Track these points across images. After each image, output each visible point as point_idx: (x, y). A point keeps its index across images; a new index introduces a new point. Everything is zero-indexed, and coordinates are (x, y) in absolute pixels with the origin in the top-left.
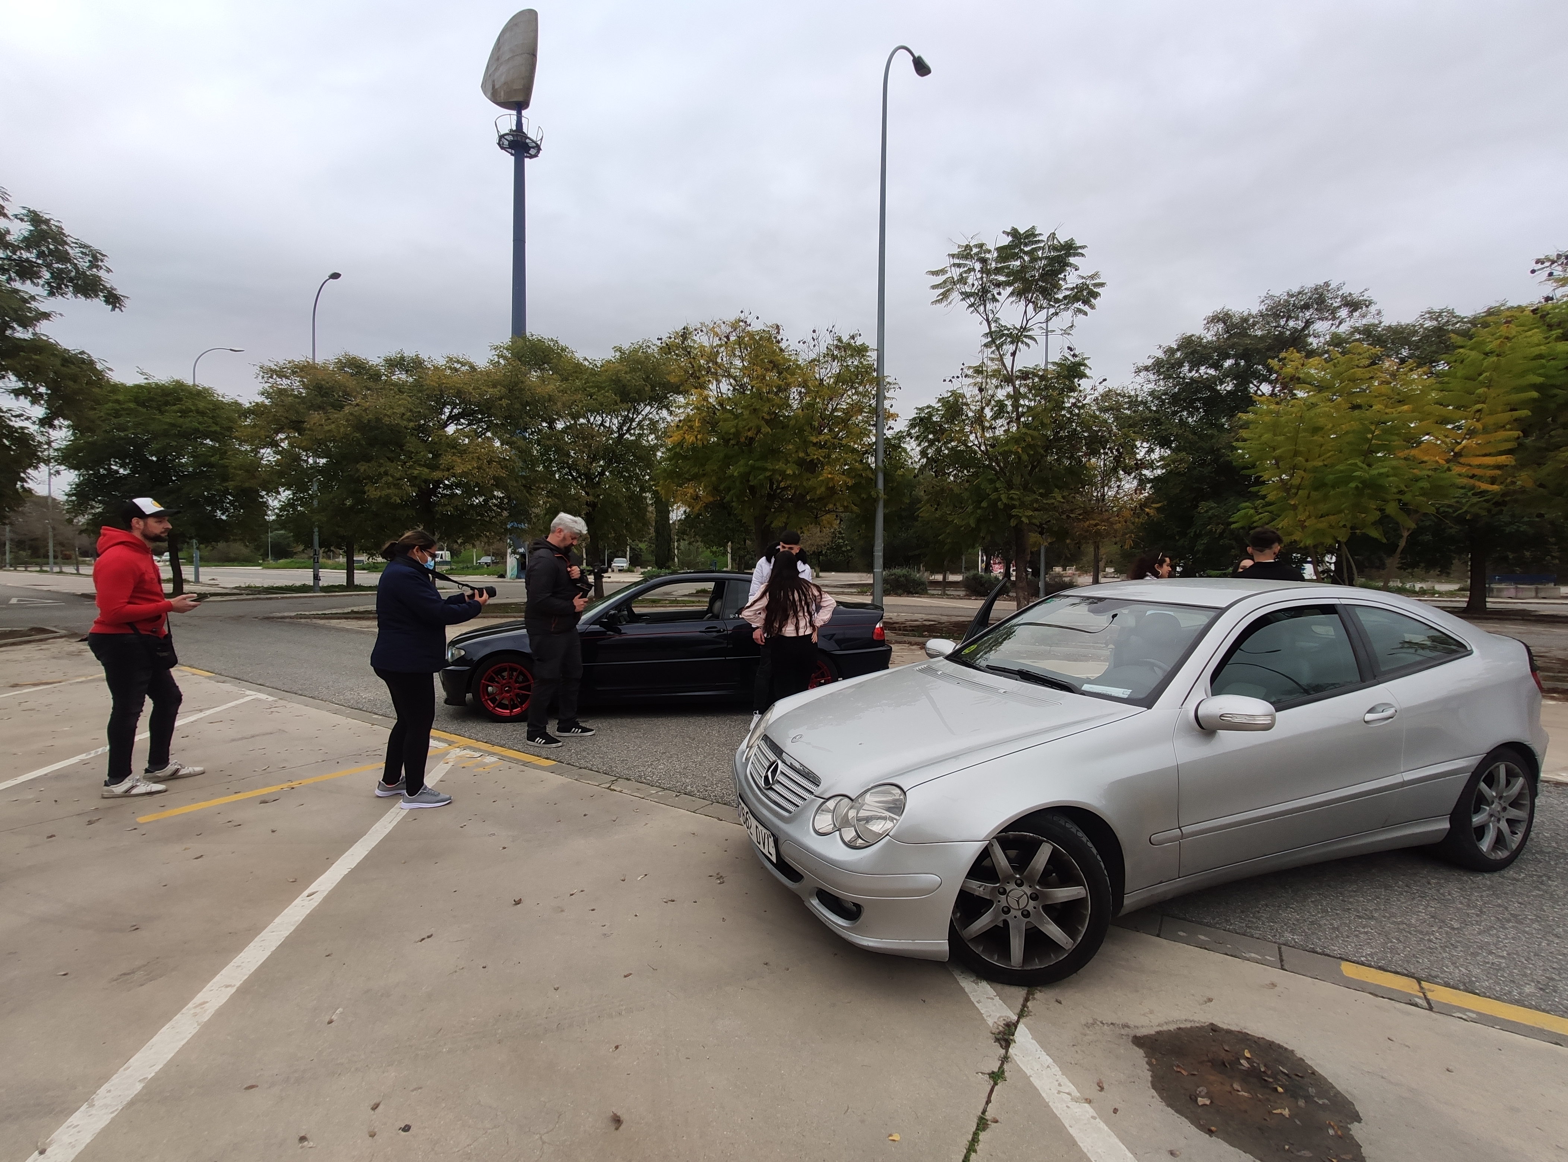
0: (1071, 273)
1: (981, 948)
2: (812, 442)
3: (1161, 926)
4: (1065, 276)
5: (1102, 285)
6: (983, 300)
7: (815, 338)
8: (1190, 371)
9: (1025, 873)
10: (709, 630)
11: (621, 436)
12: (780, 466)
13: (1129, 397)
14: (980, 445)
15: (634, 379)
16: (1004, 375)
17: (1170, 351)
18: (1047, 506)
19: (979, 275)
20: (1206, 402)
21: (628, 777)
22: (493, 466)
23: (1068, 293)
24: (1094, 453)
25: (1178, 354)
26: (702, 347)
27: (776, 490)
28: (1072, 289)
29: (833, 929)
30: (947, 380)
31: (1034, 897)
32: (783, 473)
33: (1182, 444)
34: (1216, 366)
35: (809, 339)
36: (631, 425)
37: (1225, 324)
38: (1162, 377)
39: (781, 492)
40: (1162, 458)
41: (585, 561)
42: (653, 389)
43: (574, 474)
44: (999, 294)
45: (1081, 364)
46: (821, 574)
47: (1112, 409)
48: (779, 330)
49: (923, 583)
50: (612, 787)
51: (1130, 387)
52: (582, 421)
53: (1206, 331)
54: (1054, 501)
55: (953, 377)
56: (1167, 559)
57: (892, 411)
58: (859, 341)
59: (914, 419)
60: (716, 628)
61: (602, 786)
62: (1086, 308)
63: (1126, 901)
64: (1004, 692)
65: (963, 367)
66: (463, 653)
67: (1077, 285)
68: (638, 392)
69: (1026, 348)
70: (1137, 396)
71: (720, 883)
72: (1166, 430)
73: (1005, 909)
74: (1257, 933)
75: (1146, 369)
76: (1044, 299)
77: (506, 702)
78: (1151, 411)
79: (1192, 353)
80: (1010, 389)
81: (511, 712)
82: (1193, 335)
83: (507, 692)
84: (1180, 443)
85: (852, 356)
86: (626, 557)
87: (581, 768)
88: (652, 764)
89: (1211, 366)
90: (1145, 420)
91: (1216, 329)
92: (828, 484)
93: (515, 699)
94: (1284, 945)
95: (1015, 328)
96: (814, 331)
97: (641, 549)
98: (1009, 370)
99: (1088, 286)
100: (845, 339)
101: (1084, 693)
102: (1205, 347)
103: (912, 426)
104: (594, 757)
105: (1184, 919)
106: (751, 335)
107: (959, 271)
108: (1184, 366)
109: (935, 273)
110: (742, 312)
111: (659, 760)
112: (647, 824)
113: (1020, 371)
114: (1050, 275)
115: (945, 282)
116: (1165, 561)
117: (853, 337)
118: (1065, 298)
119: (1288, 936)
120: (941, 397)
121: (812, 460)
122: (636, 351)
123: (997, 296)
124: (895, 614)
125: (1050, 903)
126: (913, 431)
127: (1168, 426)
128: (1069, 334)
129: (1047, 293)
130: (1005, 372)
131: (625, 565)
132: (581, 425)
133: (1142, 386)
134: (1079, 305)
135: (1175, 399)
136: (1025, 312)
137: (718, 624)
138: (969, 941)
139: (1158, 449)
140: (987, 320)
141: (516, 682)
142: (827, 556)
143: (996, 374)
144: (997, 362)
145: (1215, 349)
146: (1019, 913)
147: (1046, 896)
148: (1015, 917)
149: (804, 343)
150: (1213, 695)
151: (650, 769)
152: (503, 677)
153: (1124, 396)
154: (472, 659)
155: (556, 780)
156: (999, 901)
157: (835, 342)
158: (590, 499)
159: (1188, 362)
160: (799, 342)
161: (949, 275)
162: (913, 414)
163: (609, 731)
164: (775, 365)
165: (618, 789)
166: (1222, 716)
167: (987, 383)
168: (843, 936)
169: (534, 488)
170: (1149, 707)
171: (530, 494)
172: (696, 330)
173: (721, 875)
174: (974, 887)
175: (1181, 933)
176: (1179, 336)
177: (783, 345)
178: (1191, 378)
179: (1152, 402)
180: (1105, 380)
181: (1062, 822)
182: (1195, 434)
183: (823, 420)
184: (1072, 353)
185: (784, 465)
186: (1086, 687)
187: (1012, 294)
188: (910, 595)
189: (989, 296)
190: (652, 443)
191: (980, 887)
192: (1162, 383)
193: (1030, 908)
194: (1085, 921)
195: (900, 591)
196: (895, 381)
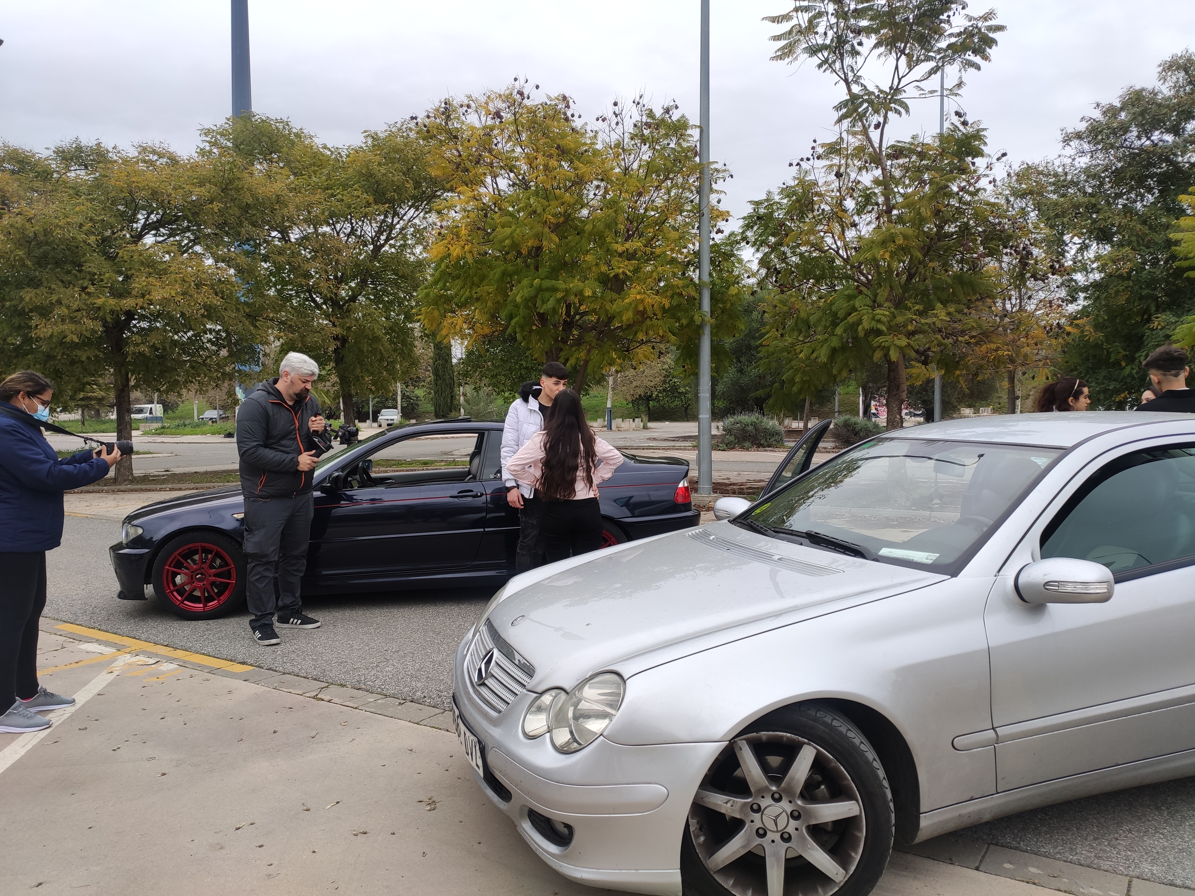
0: (957, 13)
1: (731, 882)
2: (616, 251)
3: (983, 857)
4: (949, 16)
5: (1000, 28)
6: (840, 53)
7: (617, 112)
8: (1139, 137)
9: (783, 785)
10: (463, 493)
11: (378, 248)
12: (575, 284)
13: (1056, 175)
14: (838, 249)
15: (392, 173)
16: (870, 154)
17: (1111, 112)
18: (926, 327)
19: (833, 20)
20: (1164, 180)
21: (343, 682)
22: (204, 290)
23: (953, 40)
24: (992, 253)
25: (1123, 115)
26: (473, 128)
27: (575, 315)
28: (959, 34)
29: (543, 858)
30: (794, 164)
31: (795, 816)
32: (580, 294)
33: (1127, 237)
34: (1176, 130)
35: (610, 115)
36: (390, 234)
37: (1187, 72)
38: (1100, 147)
39: (580, 319)
40: (1098, 258)
41: (342, 414)
42: (417, 185)
43: (318, 299)
44: (860, 44)
45: (978, 136)
46: (650, 425)
47: (1031, 193)
48: (568, 102)
49: (778, 433)
50: (319, 696)
51: (1057, 163)
52: (326, 229)
53: (1162, 81)
54: (935, 319)
55: (802, 160)
56: (1086, 390)
57: (722, 207)
58: (676, 116)
59: (750, 217)
60: (472, 491)
61: (307, 695)
62: (977, 59)
63: (925, 822)
64: (779, 559)
65: (814, 145)
66: (140, 531)
67: (966, 29)
68: (399, 189)
69: (897, 116)
70: (1066, 174)
71: (430, 810)
72: (1105, 220)
73: (761, 832)
74: (1105, 865)
75: (1079, 136)
76: (922, 49)
77: (197, 593)
78: (1085, 193)
79: (1142, 113)
80: (878, 172)
81: (205, 606)
82: (1143, 90)
83: (199, 580)
84: (1124, 236)
85: (667, 136)
86: (396, 408)
87: (284, 674)
88: (376, 667)
89: (1168, 131)
90: (1077, 206)
91: (1174, 79)
92: (636, 306)
93: (210, 590)
94: (1138, 878)
95: (881, 91)
96: (615, 104)
97: (417, 397)
98: (876, 145)
99: (980, 29)
100: (658, 113)
101: (877, 559)
102: (1159, 105)
103: (748, 226)
104: (304, 659)
105: (1016, 848)
106: (532, 111)
107: (806, 16)
108: (1131, 132)
109: (775, 20)
110: (516, 80)
111: (387, 660)
112: (354, 740)
113: (892, 146)
114: (929, 16)
115: (790, 32)
116: (1081, 393)
117: (667, 111)
118: (950, 46)
119: (1146, 867)
120: (785, 186)
121: (616, 276)
122: (391, 135)
123: (858, 48)
124: (735, 473)
125: (814, 823)
126: (749, 234)
127: (1109, 214)
128: (956, 95)
129: (924, 41)
130: (871, 149)
131: (395, 417)
132: (324, 235)
133: (1074, 160)
134: (970, 56)
135: (1118, 177)
136: (897, 68)
137: (476, 487)
138: (715, 873)
139: (1095, 245)
140: (846, 80)
141: (211, 567)
142: (659, 401)
143: (860, 151)
144: (860, 137)
145: (1172, 109)
146: (777, 837)
147: (809, 814)
148: (773, 841)
149: (603, 120)
150: (1042, 558)
151: (373, 672)
152: (194, 561)
153: (1047, 176)
154: (152, 538)
155: (250, 689)
156: (752, 821)
157: (644, 119)
158: (338, 331)
159: (1136, 125)
160: (598, 119)
161: (794, 22)
162: (749, 209)
163: (331, 627)
164: (563, 152)
165: (327, 698)
166: (1047, 584)
167: (847, 166)
168: (554, 866)
169: (261, 319)
170: (954, 573)
171: (256, 327)
172: (462, 106)
173: (434, 799)
174: (720, 803)
175: (1007, 866)
176: (1125, 90)
177: (577, 123)
178: (1141, 149)
179: (1086, 181)
180: (1004, 155)
181: (828, 719)
182: (1144, 223)
183: (631, 223)
184: (962, 120)
185: (580, 283)
186: (885, 552)
187: (876, 46)
188: (761, 449)
189: (847, 47)
190: (421, 257)
191: (726, 803)
192: (1100, 155)
193: (790, 829)
194: (859, 846)
195: (747, 444)
196: (724, 168)
